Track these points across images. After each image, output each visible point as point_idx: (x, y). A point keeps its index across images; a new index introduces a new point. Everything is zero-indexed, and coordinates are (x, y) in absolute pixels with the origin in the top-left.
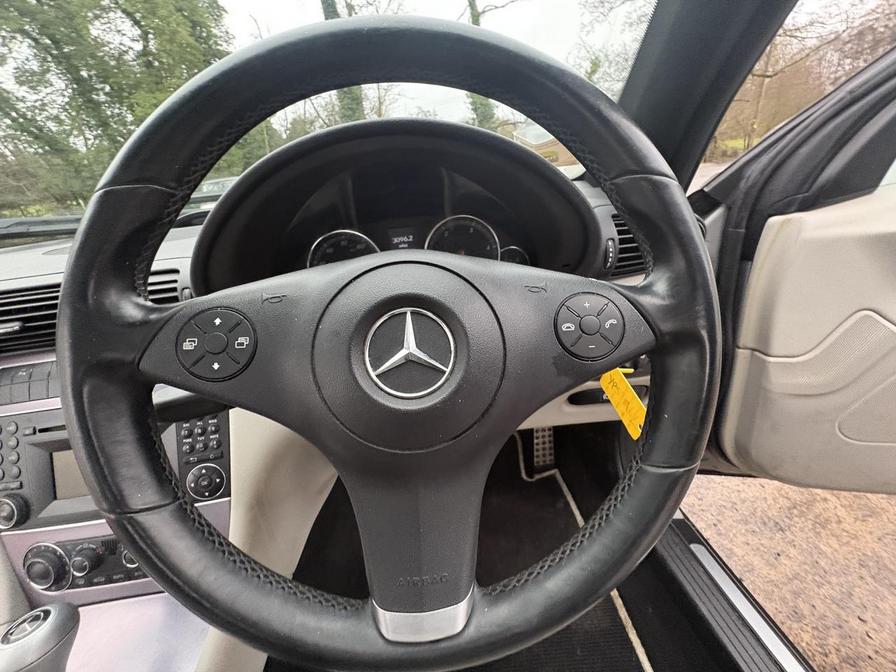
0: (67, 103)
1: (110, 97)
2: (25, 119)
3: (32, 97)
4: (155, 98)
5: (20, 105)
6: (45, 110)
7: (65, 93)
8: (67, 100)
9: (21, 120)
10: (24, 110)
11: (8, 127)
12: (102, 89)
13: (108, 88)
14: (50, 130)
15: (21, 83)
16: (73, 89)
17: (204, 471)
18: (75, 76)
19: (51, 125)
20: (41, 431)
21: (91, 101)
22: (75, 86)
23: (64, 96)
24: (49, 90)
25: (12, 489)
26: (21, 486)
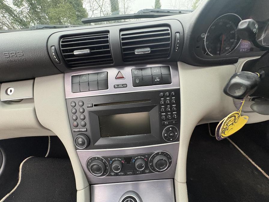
0: (28, 12)
1: (41, 10)
2: (17, 17)
3: (18, 10)
4: (55, 10)
5: (15, 12)
6: (22, 14)
7: (28, 8)
8: (28, 11)
9: (16, 17)
10: (16, 14)
11: (12, 19)
12: (39, 7)
13: (40, 7)
14: (24, 21)
15: (15, 5)
16: (30, 7)
17: (171, 129)
18: (31, 2)
19: (24, 19)
20: (95, 105)
21: (36, 11)
22: (31, 6)
23: (28, 9)
24: (23, 8)
25: (83, 131)
26: (87, 131)
